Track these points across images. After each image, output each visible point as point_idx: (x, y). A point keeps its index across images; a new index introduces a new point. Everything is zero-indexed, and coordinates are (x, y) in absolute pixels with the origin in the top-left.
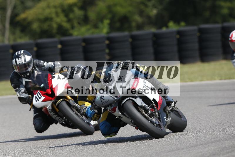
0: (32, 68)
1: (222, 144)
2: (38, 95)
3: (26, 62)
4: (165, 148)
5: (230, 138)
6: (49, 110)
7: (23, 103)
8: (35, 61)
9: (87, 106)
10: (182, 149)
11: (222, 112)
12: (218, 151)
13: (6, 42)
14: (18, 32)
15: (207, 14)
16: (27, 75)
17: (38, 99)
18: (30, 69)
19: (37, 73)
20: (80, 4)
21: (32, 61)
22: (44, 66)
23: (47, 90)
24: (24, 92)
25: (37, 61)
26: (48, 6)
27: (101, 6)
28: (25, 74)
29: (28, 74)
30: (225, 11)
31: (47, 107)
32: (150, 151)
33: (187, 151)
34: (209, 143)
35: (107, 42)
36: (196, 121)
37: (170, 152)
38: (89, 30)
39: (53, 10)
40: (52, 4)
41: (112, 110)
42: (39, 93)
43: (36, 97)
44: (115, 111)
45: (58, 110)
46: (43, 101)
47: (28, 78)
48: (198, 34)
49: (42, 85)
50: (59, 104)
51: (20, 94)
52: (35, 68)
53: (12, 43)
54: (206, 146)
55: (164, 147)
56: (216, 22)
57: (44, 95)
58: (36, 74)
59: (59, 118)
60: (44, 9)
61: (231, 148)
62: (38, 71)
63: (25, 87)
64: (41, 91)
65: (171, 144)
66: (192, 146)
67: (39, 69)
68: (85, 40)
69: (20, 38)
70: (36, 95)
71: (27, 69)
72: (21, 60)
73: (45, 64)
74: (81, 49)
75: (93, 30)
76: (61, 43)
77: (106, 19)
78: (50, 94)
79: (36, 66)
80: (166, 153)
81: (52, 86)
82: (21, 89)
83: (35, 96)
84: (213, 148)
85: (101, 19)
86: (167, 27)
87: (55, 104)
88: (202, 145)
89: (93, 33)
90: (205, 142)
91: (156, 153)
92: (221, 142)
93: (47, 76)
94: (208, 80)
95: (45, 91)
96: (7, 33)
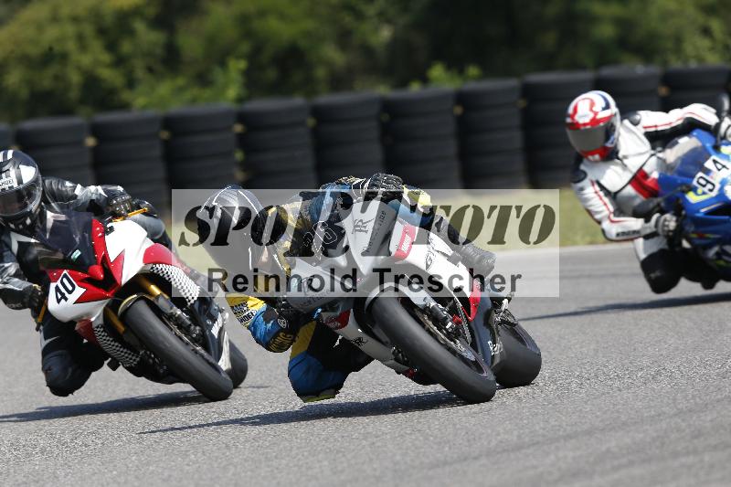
0: (40, 204)
1: (597, 443)
2: (62, 282)
3: (21, 186)
5: (624, 424)
6: (98, 327)
7: (14, 306)
8: (47, 182)
9: (253, 308)
10: (476, 458)
11: (598, 342)
12: (587, 462)
15: (549, 40)
16: (24, 223)
17: (63, 295)
18: (33, 206)
19: (53, 217)
20: (152, 11)
21: (41, 182)
22: (76, 196)
23: (91, 267)
24: (16, 275)
25: (53, 183)
26: (55, 19)
27: (218, 17)
28: (19, 222)
29: (28, 221)
30: (606, 31)
31: (93, 319)
33: (490, 466)
34: (558, 440)
35: (238, 128)
38: (181, 90)
39: (70, 29)
40: (65, 11)
41: (337, 319)
42: (65, 276)
43: (57, 289)
44: (344, 323)
45: (122, 328)
46: (79, 301)
47: (28, 232)
48: (522, 103)
49: (77, 254)
50: (127, 310)
51: (5, 280)
52: (47, 203)
54: (549, 448)
57: (81, 282)
58: (52, 221)
59: (125, 350)
60: (40, 27)
61: (628, 453)
62: (56, 212)
63: (20, 258)
64: (74, 272)
66: (507, 450)
67: (61, 207)
68: (169, 122)
70: (59, 283)
71: (26, 205)
72: (8, 179)
73: (79, 190)
74: (157, 151)
75: (195, 91)
76: (96, 130)
77: (238, 58)
78: (101, 278)
79: (50, 197)
81: (106, 257)
82: (6, 265)
83: (53, 286)
84: (570, 454)
85: (220, 56)
86: (425, 80)
87: (115, 311)
88: (536, 447)
89: (194, 101)
90: (545, 436)
92: (597, 435)
93: (88, 228)
95: (85, 271)
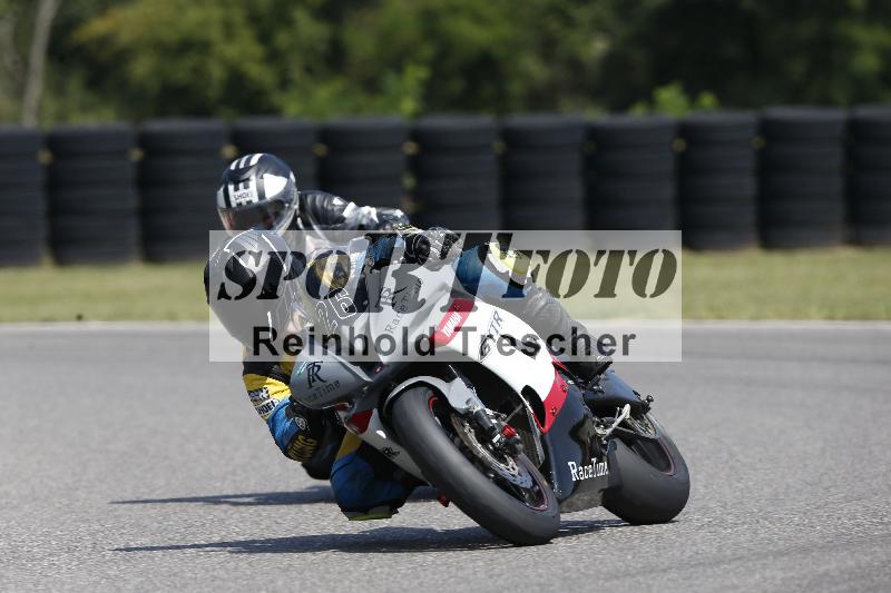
1: (814, 564)
3: (264, 201)
4: (597, 562)
8: (308, 197)
9: (276, 396)
10: (664, 571)
12: (799, 586)
13: (29, 122)
14: (75, 84)
15: (797, 67)
21: (296, 197)
22: (345, 218)
25: (318, 199)
30: (868, 62)
32: (540, 571)
33: (681, 581)
34: (766, 556)
35: (411, 148)
36: (723, 469)
37: (617, 577)
39: (216, 14)
44: (366, 428)
48: (758, 142)
53: (49, 125)
54: (754, 565)
55: (595, 560)
56: (826, 101)
60: (179, 8)
61: (850, 579)
65: (621, 550)
66: (703, 564)
69: (85, 109)
72: (246, 191)
73: (350, 210)
74: (309, 169)
79: (312, 217)
80: (600, 583)
84: (780, 575)
85: (396, 60)
88: (739, 563)
89: (356, 110)
90: (750, 550)
91: (565, 579)
92: (815, 554)
94: (781, 316)
96: (36, 89)
